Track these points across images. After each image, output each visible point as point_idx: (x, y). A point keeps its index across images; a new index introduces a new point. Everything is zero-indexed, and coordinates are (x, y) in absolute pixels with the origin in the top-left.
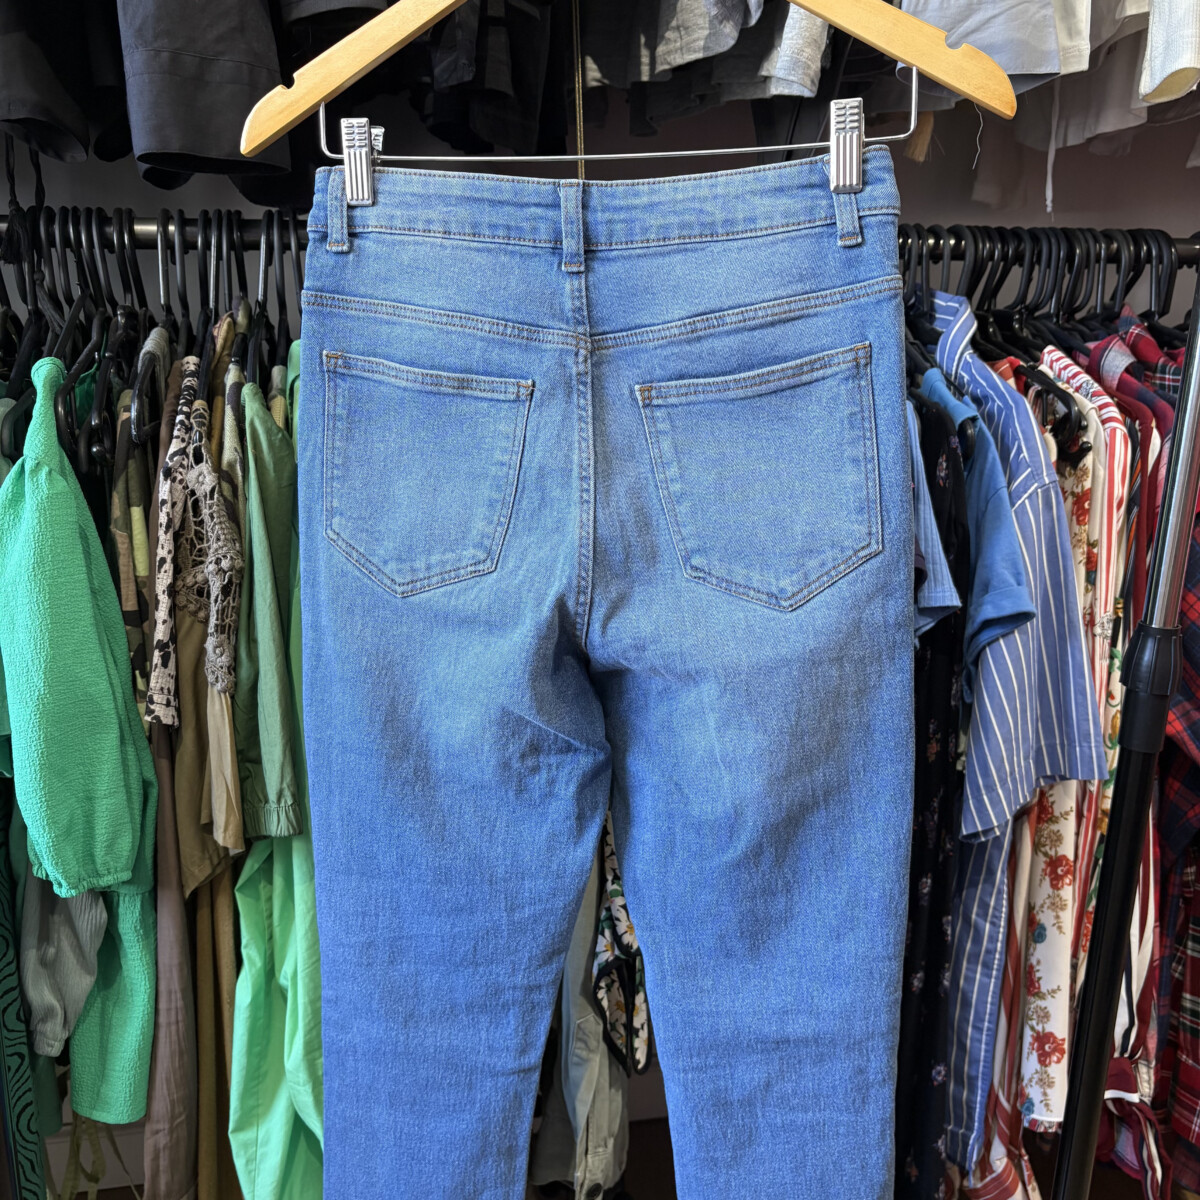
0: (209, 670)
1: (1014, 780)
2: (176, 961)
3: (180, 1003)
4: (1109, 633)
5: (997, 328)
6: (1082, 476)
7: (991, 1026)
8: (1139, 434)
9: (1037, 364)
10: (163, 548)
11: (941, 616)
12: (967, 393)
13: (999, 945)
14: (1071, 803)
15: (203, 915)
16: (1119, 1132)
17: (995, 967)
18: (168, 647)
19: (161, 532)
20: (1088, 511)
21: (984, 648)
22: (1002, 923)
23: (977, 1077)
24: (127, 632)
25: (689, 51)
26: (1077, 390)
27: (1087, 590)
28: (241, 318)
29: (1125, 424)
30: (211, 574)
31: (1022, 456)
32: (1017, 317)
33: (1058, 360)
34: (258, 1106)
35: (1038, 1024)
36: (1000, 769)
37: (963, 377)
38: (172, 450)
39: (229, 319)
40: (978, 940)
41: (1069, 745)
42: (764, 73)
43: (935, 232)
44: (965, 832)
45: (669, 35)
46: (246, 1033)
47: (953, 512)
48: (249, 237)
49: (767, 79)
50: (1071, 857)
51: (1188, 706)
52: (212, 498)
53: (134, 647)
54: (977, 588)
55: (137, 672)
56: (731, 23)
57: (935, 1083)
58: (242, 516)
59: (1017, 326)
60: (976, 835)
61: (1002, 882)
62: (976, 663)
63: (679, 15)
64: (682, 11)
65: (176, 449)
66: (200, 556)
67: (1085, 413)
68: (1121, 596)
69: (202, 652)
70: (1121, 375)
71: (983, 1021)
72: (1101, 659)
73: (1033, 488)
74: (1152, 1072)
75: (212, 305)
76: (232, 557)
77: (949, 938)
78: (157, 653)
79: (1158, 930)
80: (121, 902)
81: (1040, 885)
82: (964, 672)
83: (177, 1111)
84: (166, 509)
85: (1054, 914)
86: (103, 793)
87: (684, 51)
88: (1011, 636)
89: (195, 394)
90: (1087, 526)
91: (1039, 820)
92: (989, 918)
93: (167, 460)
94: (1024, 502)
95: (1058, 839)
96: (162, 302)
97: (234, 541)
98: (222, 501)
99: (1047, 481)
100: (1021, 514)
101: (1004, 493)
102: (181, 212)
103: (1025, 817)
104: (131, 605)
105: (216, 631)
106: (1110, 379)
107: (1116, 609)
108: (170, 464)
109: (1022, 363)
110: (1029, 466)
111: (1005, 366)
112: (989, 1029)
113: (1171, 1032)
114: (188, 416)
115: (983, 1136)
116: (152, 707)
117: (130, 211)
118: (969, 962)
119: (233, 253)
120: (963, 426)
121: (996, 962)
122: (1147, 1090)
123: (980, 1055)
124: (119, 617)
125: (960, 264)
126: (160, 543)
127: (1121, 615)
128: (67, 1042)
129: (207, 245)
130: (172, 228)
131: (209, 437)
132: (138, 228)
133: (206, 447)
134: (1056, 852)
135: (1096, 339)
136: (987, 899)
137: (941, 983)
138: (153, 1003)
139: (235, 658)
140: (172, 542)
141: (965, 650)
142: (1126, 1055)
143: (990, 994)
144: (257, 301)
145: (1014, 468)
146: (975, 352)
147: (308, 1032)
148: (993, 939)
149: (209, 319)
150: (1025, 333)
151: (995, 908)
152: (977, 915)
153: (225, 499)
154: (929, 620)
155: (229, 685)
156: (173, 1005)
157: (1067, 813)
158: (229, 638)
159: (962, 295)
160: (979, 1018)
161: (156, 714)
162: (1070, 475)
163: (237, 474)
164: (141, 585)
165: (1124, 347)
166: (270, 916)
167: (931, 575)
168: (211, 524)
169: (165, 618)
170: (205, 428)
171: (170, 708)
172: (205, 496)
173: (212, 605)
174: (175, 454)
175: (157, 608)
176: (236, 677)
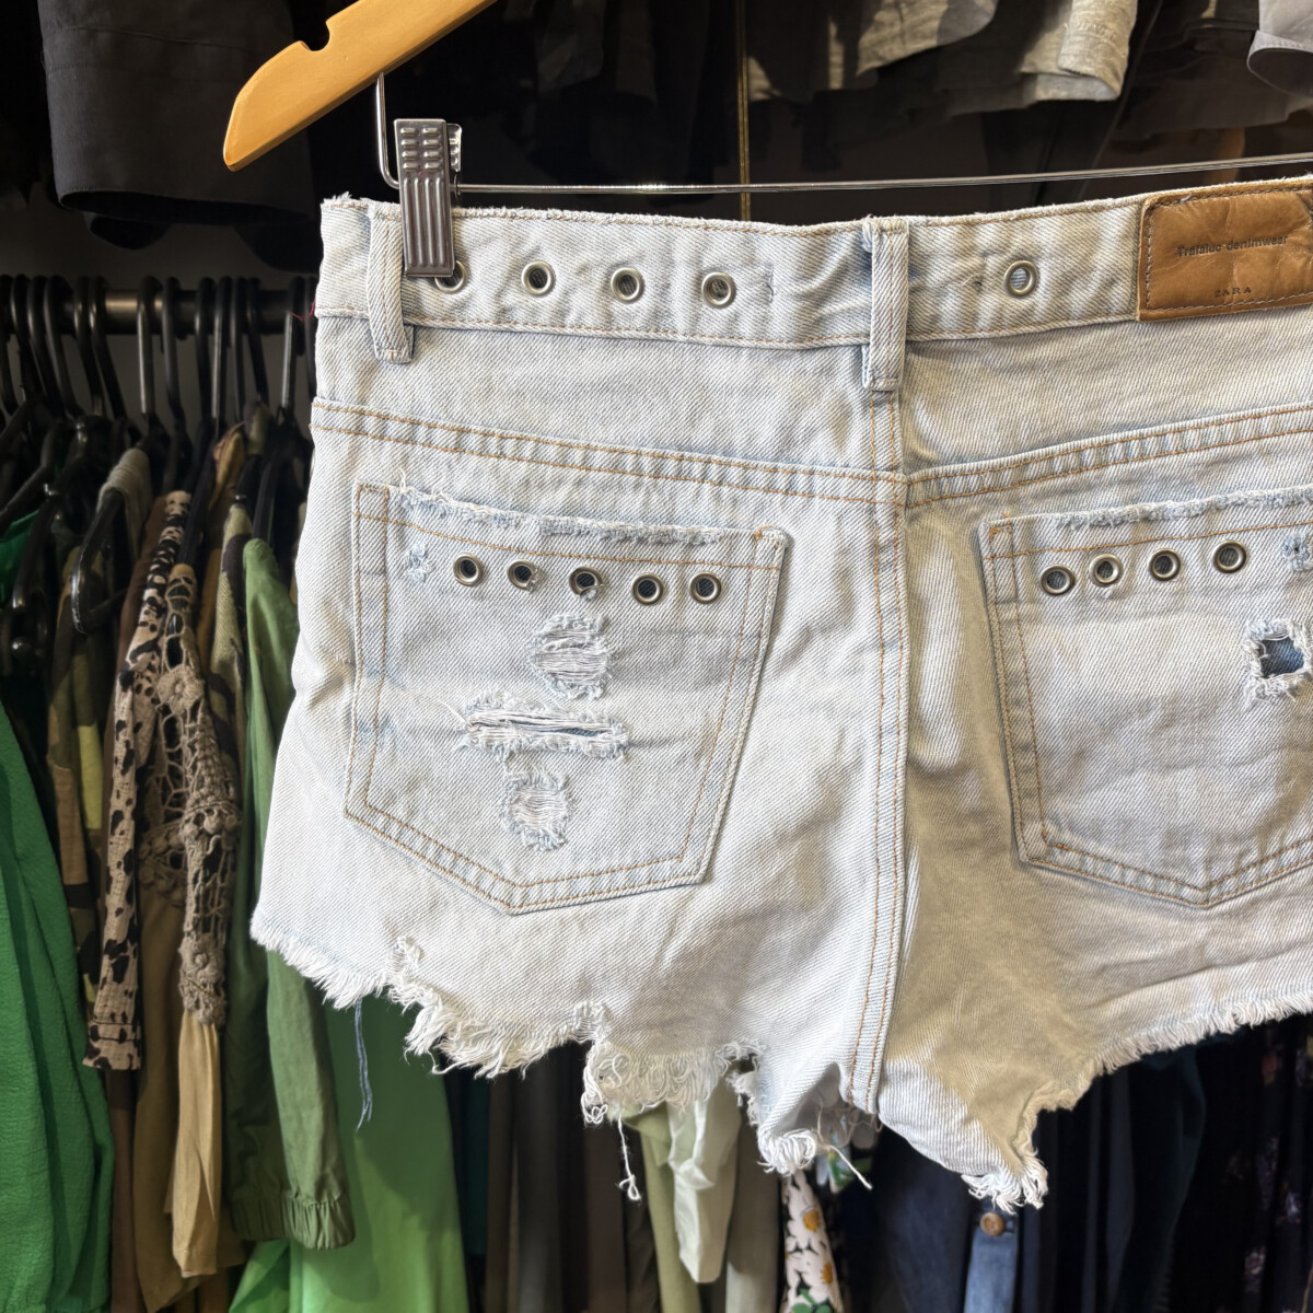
0: (186, 989)
10: (118, 796)
18: (125, 949)
19: (117, 771)
24: (71, 918)
25: (914, 36)
28: (254, 432)
30: (189, 840)
38: (134, 645)
39: (237, 435)
42: (1025, 69)
45: (881, 16)
48: (269, 315)
49: (1031, 77)
52: (194, 717)
53: (82, 938)
55: (86, 977)
58: (240, 743)
65: (140, 643)
66: (178, 806)
69: (176, 960)
75: (215, 413)
76: (220, 813)
78: (106, 961)
84: (124, 735)
87: (907, 37)
89: (175, 553)
93: (128, 659)
96: (144, 409)
97: (225, 783)
98: (210, 723)
102: (173, 282)
104: (76, 875)
105: (196, 927)
108: (132, 666)
114: (161, 589)
116: (96, 1045)
117: (100, 281)
119: (245, 339)
124: (60, 893)
126: (115, 788)
129: (208, 327)
130: (159, 304)
131: (194, 624)
132: (113, 305)
133: (187, 640)
139: (226, 970)
140: (133, 785)
144: (280, 407)
149: (212, 431)
153: (215, 718)
155: (217, 1014)
158: (216, 935)
161: (102, 1055)
163: (233, 678)
164: (92, 842)
168: (192, 760)
169: (121, 905)
170: (188, 609)
171: (126, 1044)
172: (184, 717)
173: (190, 887)
174: (140, 650)
175: (108, 890)
176: (227, 998)
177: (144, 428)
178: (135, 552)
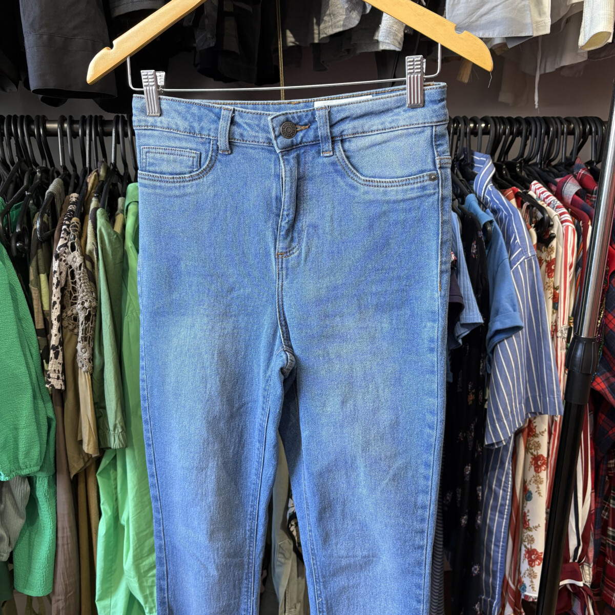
0: (79, 361)
1: (513, 415)
2: (66, 512)
3: (69, 534)
4: (566, 335)
5: (507, 171)
6: (551, 251)
7: (504, 544)
8: (582, 228)
9: (528, 191)
10: (55, 296)
11: (473, 328)
12: (489, 207)
13: (507, 502)
14: (545, 427)
15: (81, 486)
16: (574, 600)
17: (506, 513)
18: (58, 348)
19: (54, 288)
20: (554, 270)
21: (496, 345)
22: (509, 490)
23: (497, 571)
24: (38, 340)
25: (335, 27)
26: (549, 205)
27: (553, 313)
28: (102, 172)
29: (574, 223)
30: (80, 311)
31: (516, 241)
32: (518, 165)
33: (539, 189)
34: (111, 587)
35: (528, 544)
36: (505, 409)
37: (487, 199)
38: (59, 244)
39: (95, 173)
40: (496, 499)
41: (543, 396)
42: (376, 38)
43: (474, 120)
44: (486, 443)
45: (326, 18)
46: (103, 550)
47: (480, 272)
48: (107, 129)
49: (377, 41)
50: (545, 455)
51: (608, 375)
52: (80, 269)
53: (42, 348)
54: (492, 313)
55: (44, 361)
56: (356, 12)
57: (474, 575)
58: (96, 279)
59: (518, 170)
60: (493, 444)
61: (508, 468)
62: (492, 352)
63: (330, 8)
64: (331, 5)
65: (61, 244)
66: (75, 300)
67: (552, 218)
68: (572, 315)
69: (76, 351)
70: (573, 196)
71: (500, 542)
72: (561, 350)
73: (522, 259)
74: (591, 569)
75: (87, 165)
76: (90, 301)
77: (480, 498)
78: (52, 352)
79: (594, 494)
80: (37, 481)
81: (529, 470)
82: (487, 357)
83: (68, 590)
84: (56, 275)
85: (537, 486)
86: (23, 426)
87: (333, 27)
88: (511, 338)
89: (73, 214)
90: (553, 279)
91: (529, 435)
92: (502, 487)
93: (57, 250)
94: (517, 266)
95: (538, 446)
96: (61, 164)
97: (92, 292)
98: (86, 271)
99: (530, 255)
100: (516, 272)
101: (507, 261)
102: (71, 117)
103: (521, 434)
104: (40, 325)
105: (82, 340)
106: (567, 198)
107: (569, 323)
108: (59, 252)
109: (519, 190)
110: (520, 247)
111: (510, 192)
112: (503, 546)
113: (602, 547)
114: (68, 226)
115: (500, 602)
116: (50, 380)
117: (44, 117)
118: (491, 510)
119: (98, 138)
120: (485, 225)
121: (506, 510)
122: (588, 579)
123: (498, 559)
124: (34, 332)
125: (487, 137)
126: (53, 293)
127: (572, 326)
128: (11, 554)
129: (84, 134)
130: (66, 125)
131: (80, 237)
132: (49, 126)
133: (77, 243)
134: (537, 453)
135: (561, 176)
136: (501, 477)
137: (476, 521)
138: (54, 533)
139: (93, 354)
140: (60, 293)
141: (487, 345)
142: (576, 561)
143: (503, 527)
144: (111, 163)
145: (513, 248)
146: (494, 185)
147: (135, 550)
148: (504, 498)
149: (87, 172)
150: (523, 173)
151: (505, 482)
152: (496, 485)
154: (466, 330)
155: (90, 369)
156: (65, 535)
157: (543, 432)
158: (89, 343)
159: (488, 154)
160: (498, 540)
161: (52, 383)
162: (545, 251)
163: (94, 257)
164: (46, 315)
165: (575, 181)
166: (116, 488)
167: (466, 306)
168: (80, 283)
169: (56, 333)
170: (77, 233)
171: (59, 380)
172: (77, 269)
173: (80, 326)
174: (61, 246)
175: (52, 328)
176: (93, 364)
177: (61, 171)
178: (59, 215)
